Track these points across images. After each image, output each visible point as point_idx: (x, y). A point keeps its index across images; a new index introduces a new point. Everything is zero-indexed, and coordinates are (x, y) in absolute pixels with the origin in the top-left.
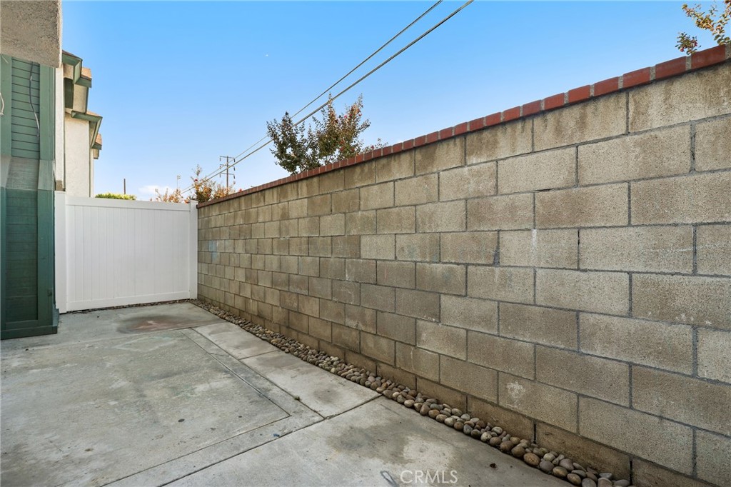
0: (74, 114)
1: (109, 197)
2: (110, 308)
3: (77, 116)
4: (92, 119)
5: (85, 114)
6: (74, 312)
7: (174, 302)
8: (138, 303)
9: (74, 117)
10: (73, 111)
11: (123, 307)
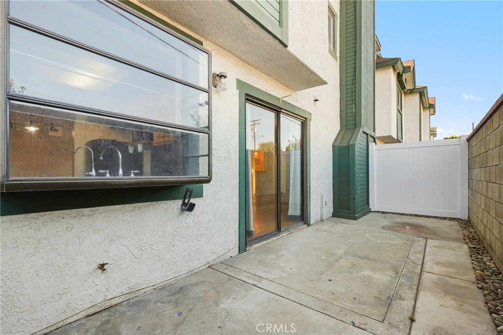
0: (409, 92)
1: (452, 138)
2: (397, 214)
3: (412, 92)
4: (420, 90)
5: (414, 89)
6: (378, 212)
7: (445, 218)
8: (416, 214)
9: (410, 93)
10: (408, 90)
11: (406, 215)
